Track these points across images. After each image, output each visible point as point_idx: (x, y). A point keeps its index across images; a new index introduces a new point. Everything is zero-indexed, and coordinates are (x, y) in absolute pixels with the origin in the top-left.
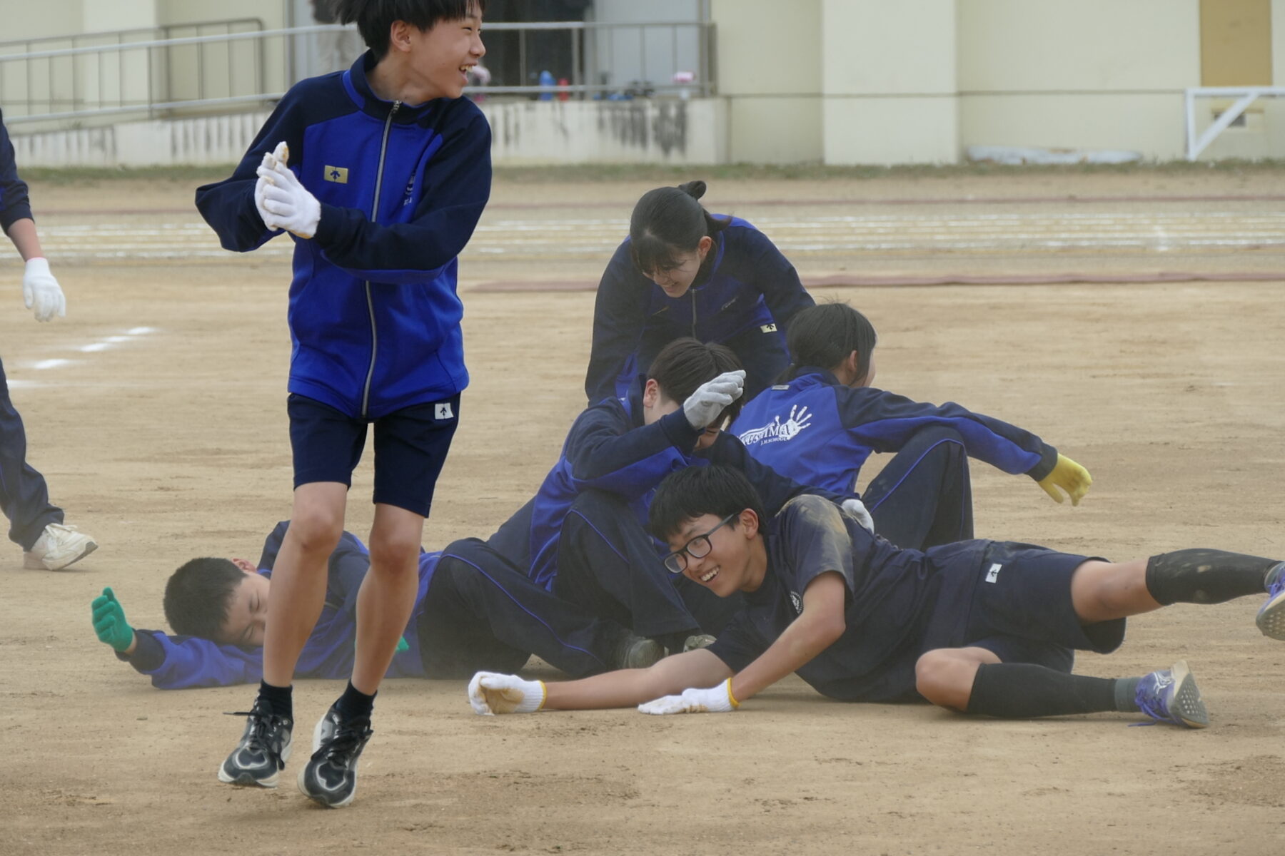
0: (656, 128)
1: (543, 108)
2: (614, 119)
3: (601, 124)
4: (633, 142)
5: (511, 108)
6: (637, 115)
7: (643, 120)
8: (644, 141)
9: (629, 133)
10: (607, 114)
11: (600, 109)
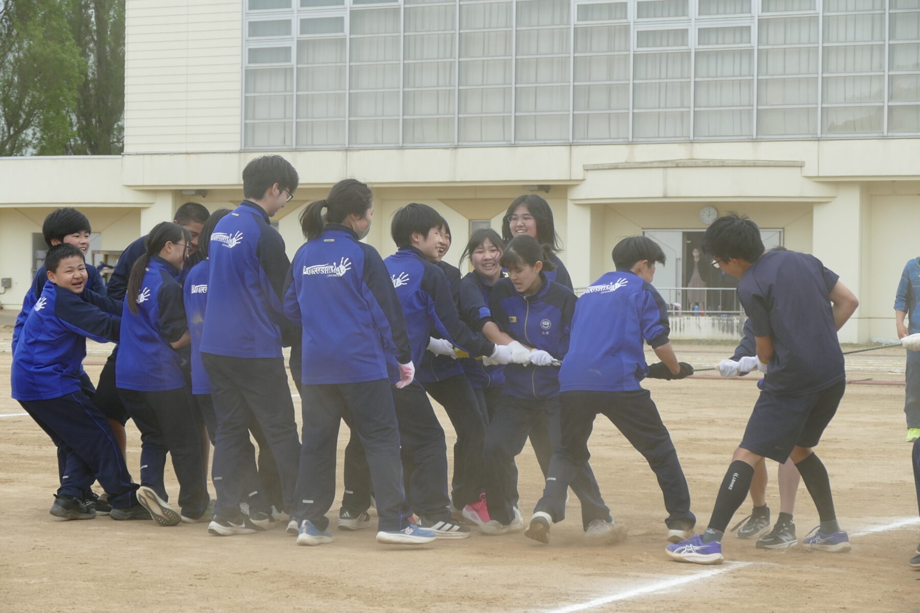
0: (737, 327)
1: (693, 318)
2: (719, 323)
3: (713, 325)
4: (727, 331)
5: (682, 318)
6: (729, 322)
7: (732, 324)
8: (732, 332)
9: (726, 329)
10: (716, 321)
11: (713, 320)
